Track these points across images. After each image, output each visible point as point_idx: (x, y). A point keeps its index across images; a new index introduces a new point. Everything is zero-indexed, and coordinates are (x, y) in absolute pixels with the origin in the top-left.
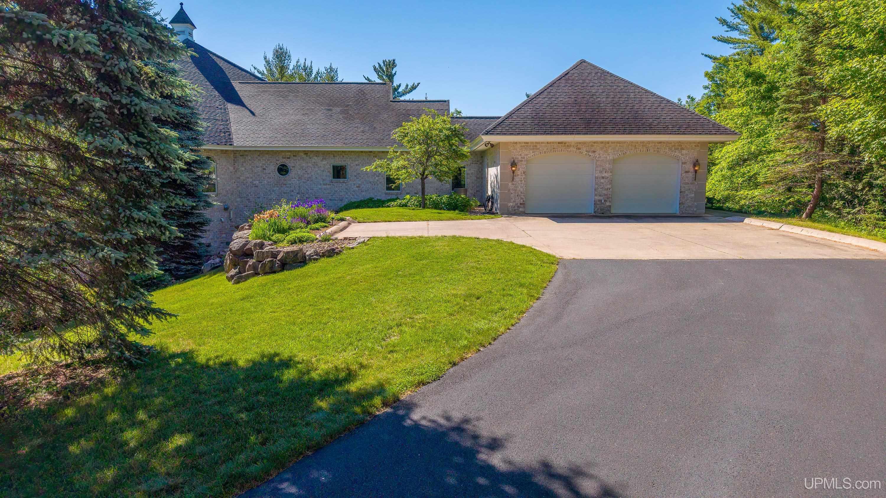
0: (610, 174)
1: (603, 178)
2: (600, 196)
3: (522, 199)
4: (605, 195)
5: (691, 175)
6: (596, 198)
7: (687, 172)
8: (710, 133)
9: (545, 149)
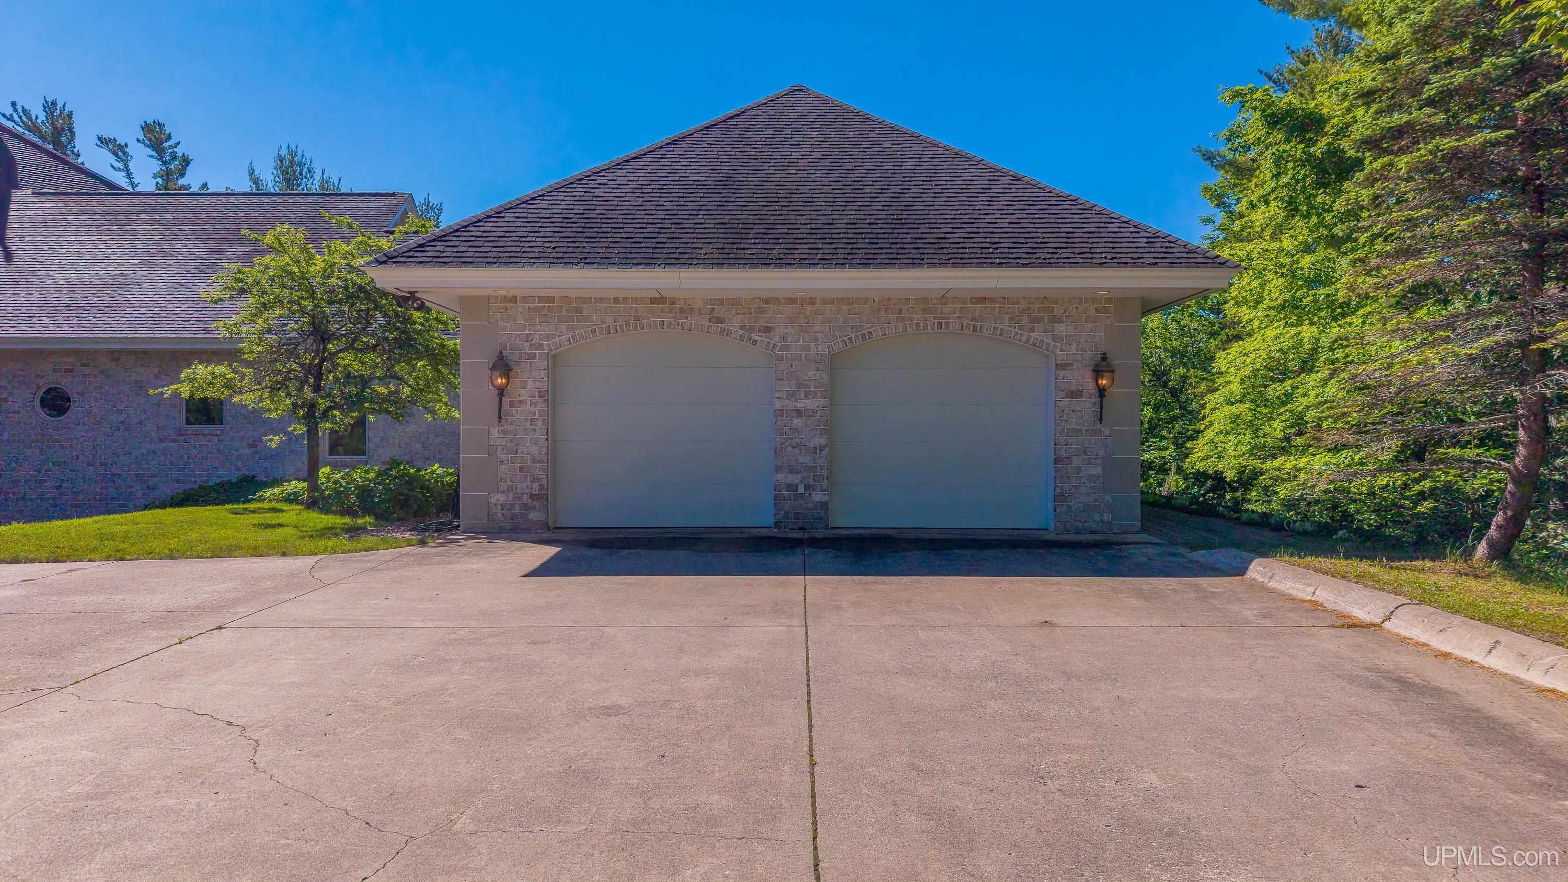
0: (822, 402)
1: (799, 413)
2: (792, 471)
3: (535, 479)
4: (809, 468)
5: (1088, 404)
6: (780, 477)
7: (1075, 394)
8: (1136, 262)
9: (609, 319)
